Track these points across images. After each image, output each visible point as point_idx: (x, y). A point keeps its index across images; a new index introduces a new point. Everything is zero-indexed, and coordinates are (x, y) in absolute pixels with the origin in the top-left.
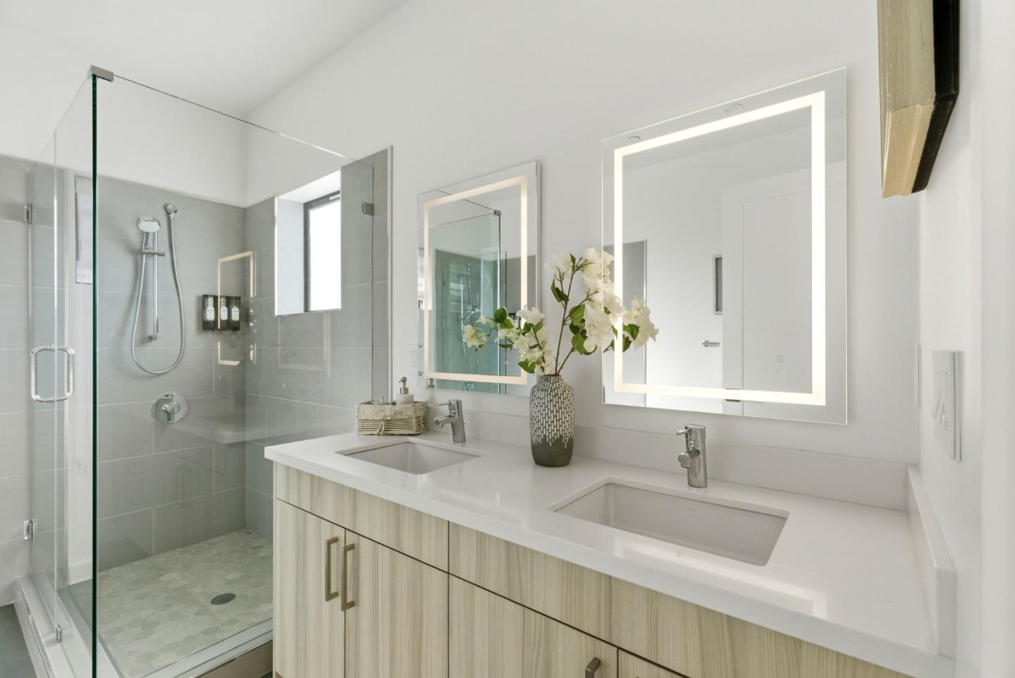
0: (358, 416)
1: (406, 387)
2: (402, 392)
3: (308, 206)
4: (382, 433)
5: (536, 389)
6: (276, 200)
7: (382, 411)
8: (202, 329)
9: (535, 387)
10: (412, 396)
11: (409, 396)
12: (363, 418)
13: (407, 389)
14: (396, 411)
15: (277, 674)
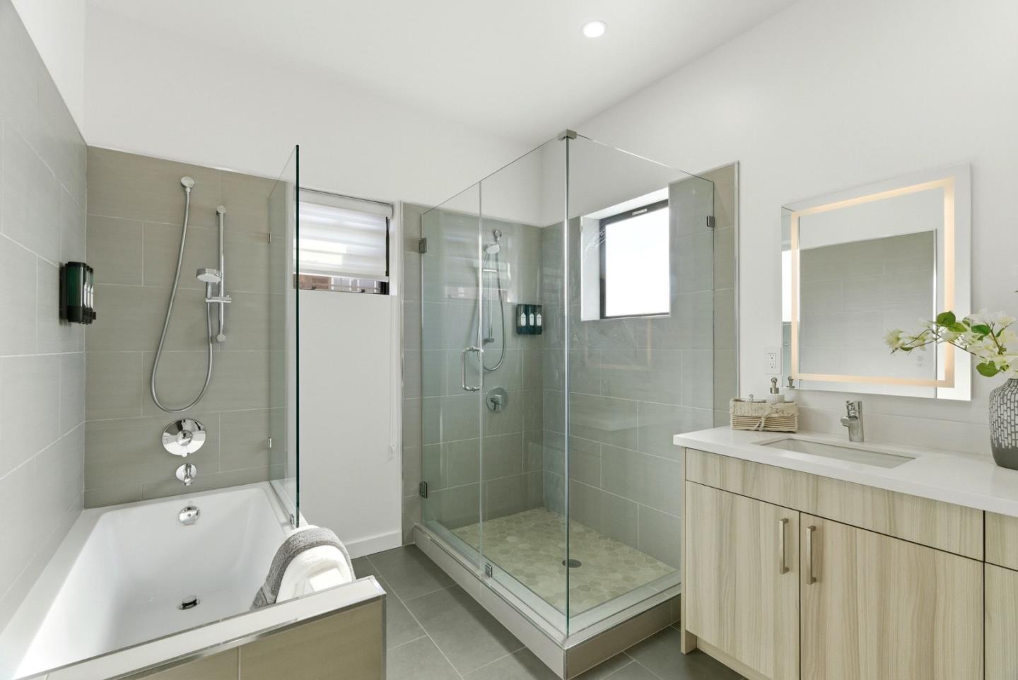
0: (734, 413)
1: (777, 387)
2: (773, 392)
3: (603, 222)
4: (760, 429)
5: (997, 394)
6: (582, 218)
7: (762, 408)
8: (517, 334)
9: (998, 389)
10: (783, 396)
11: (781, 396)
12: (739, 414)
13: (778, 389)
14: (777, 409)
15: (687, 632)
